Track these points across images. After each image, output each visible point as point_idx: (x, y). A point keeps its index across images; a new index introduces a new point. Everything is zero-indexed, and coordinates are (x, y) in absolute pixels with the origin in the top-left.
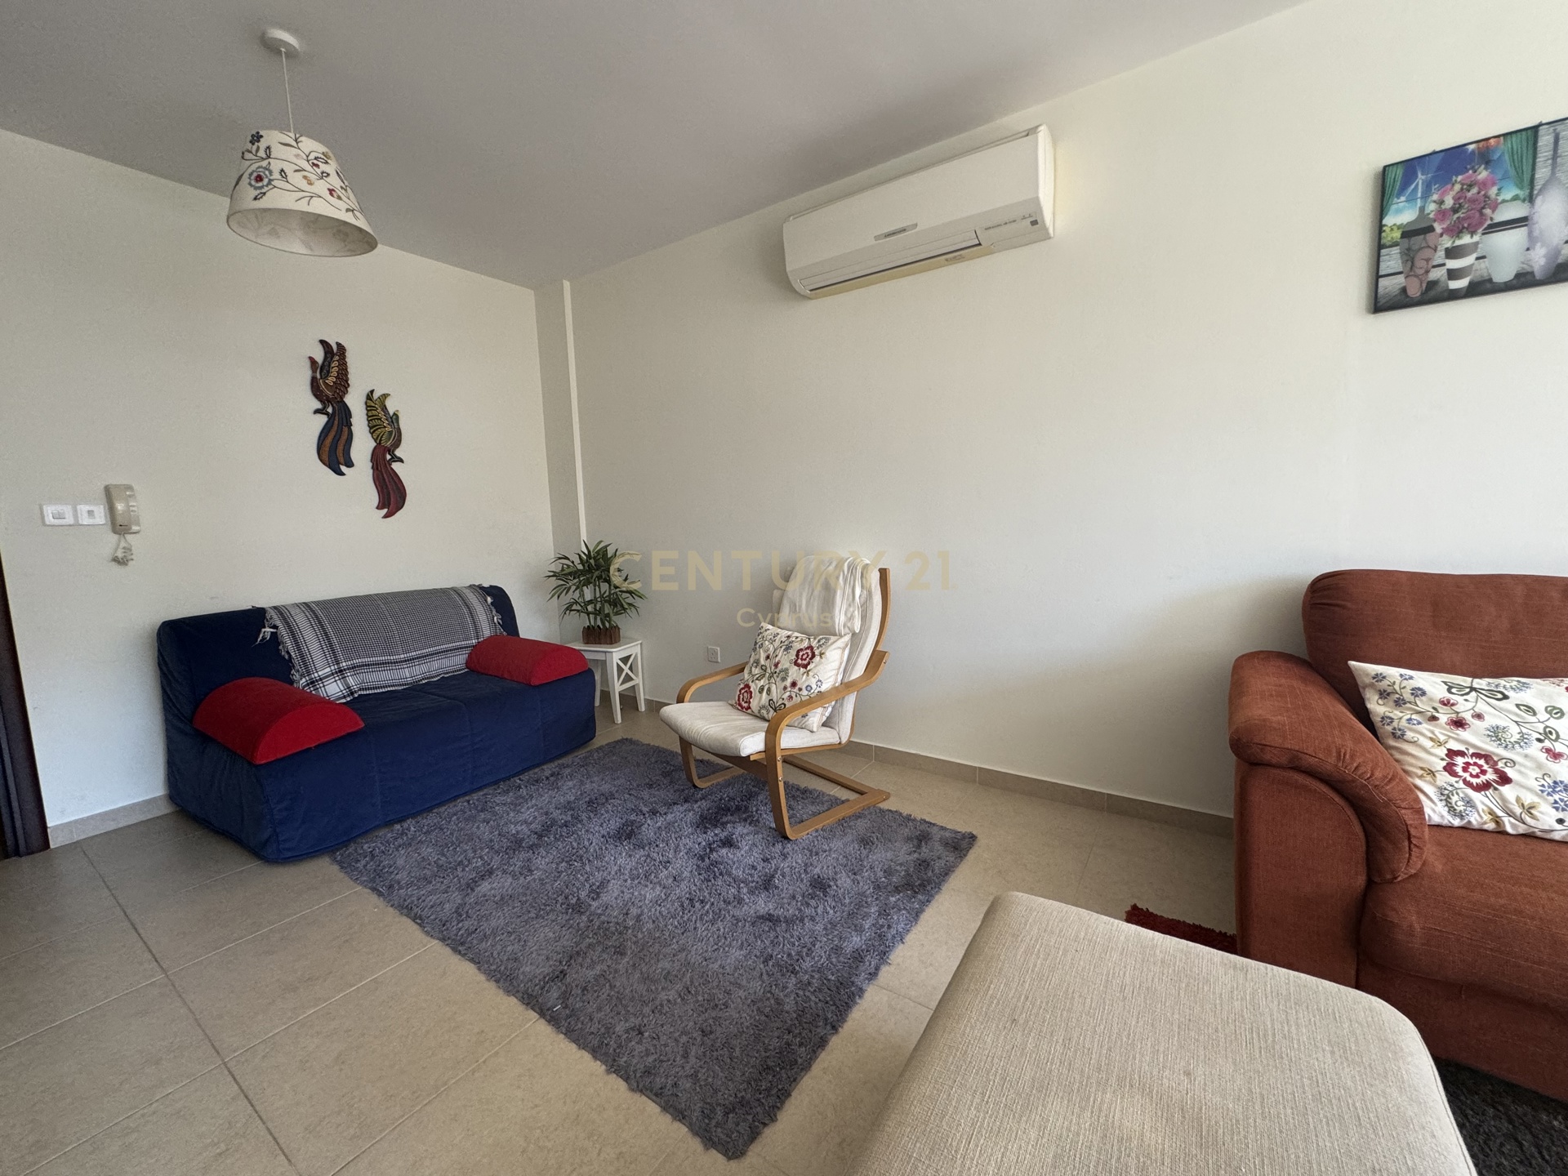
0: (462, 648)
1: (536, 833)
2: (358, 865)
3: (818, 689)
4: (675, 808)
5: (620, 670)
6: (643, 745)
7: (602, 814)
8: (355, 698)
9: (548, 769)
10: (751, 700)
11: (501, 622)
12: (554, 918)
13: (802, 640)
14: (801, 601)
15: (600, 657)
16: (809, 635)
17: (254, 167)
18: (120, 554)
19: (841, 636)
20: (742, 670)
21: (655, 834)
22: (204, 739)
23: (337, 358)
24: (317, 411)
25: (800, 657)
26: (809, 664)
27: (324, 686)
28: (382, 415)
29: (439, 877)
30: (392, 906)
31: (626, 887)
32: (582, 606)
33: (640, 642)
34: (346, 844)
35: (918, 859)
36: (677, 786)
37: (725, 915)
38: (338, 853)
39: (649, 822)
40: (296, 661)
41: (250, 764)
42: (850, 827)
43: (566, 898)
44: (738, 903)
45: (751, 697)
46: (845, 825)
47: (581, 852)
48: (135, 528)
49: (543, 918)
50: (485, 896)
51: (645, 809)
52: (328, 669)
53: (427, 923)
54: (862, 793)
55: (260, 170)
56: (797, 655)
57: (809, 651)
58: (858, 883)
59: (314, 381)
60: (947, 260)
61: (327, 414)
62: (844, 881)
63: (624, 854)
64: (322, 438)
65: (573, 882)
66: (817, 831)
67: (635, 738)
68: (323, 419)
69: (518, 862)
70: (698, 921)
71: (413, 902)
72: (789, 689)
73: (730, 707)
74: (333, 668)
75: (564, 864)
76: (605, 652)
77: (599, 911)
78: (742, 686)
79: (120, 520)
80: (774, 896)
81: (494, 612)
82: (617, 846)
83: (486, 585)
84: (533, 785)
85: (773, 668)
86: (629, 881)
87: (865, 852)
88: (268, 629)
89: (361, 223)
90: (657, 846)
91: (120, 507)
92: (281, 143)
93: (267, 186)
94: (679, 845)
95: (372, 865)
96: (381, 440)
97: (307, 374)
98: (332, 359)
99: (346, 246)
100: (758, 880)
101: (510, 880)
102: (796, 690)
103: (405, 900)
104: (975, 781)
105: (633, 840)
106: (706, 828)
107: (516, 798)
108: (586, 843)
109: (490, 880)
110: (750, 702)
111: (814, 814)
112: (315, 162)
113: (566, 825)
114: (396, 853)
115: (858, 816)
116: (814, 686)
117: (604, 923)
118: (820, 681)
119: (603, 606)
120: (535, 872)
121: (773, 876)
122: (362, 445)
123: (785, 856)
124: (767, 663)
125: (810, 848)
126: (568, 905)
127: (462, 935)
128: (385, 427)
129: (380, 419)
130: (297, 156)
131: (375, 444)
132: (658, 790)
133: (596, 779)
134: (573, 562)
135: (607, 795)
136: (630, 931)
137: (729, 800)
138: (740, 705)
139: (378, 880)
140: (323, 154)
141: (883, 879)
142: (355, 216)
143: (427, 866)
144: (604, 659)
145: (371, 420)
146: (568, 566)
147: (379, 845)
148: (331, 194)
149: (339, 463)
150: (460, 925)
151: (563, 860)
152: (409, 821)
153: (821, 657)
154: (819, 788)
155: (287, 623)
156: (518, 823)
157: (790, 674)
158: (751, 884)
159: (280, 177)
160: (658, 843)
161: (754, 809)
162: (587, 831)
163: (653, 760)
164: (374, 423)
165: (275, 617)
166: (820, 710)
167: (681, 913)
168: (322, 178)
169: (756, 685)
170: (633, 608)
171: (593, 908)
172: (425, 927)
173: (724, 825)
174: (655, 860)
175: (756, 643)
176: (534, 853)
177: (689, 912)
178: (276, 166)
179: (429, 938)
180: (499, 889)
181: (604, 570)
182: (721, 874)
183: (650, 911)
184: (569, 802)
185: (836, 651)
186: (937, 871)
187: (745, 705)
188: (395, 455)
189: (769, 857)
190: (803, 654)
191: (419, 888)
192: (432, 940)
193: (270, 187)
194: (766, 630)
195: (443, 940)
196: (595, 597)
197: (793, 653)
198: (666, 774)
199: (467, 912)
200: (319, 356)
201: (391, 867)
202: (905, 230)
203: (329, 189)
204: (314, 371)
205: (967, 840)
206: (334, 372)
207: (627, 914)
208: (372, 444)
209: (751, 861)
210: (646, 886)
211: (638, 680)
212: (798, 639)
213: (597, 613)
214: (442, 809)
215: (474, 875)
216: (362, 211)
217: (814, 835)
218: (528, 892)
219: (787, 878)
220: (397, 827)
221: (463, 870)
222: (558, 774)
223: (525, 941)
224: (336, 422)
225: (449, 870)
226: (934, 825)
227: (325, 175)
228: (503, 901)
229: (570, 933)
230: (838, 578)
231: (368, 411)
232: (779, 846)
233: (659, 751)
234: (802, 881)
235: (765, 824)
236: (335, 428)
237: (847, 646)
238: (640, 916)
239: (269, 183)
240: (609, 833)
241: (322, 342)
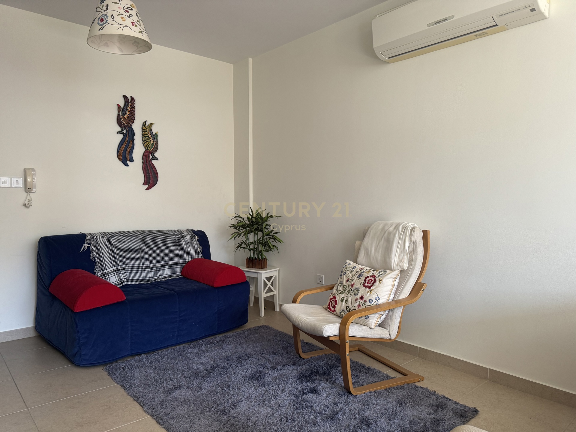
0: (180, 264)
1: (207, 370)
2: (116, 373)
3: (377, 302)
4: (286, 368)
5: (265, 285)
6: (274, 330)
7: (244, 365)
8: (123, 286)
9: (218, 337)
10: (336, 306)
11: (202, 251)
12: (210, 414)
13: (369, 272)
14: (371, 248)
15: (255, 276)
16: (374, 268)
17: (100, 15)
18: (27, 203)
19: (394, 270)
20: (332, 288)
21: (273, 379)
22: (54, 298)
23: (130, 104)
24: (119, 132)
25: (367, 281)
26: (372, 286)
27: (109, 277)
28: (149, 134)
29: (155, 385)
30: (130, 395)
31: (251, 405)
32: (247, 245)
33: (278, 269)
34: (111, 362)
35: (434, 418)
36: (289, 355)
37: (305, 429)
38: (108, 366)
39: (270, 372)
40: (97, 263)
41: (72, 311)
42: (393, 393)
43: (218, 406)
44: (314, 424)
45: (336, 304)
46: (389, 391)
47: (229, 383)
48: (34, 190)
49: (204, 414)
50: (176, 398)
51: (269, 366)
52: (112, 269)
53: (146, 406)
54: (404, 375)
55: (103, 16)
56: (365, 280)
57: (372, 278)
58: (391, 425)
59: (118, 116)
60: (475, 36)
61: (123, 134)
62: (382, 423)
63: (253, 388)
64: (120, 146)
65: (223, 398)
66: (371, 392)
67: (271, 325)
68: (121, 136)
69: (196, 383)
70: (289, 430)
71: (140, 395)
72: (359, 301)
73: (324, 309)
74: (114, 268)
75: (219, 388)
76: (258, 273)
77: (234, 415)
78: (332, 297)
79: (28, 186)
80: (336, 424)
81: (199, 245)
82: (250, 383)
83: (196, 229)
84: (210, 345)
85: (350, 287)
86: (253, 403)
87: (399, 409)
88: (86, 245)
89: (145, 37)
90: (272, 386)
91: (29, 179)
92: (113, 2)
93: (105, 23)
94: (285, 388)
95: (123, 374)
96: (148, 148)
97: (115, 113)
98: (128, 105)
99: (138, 49)
100: (329, 413)
101: (190, 392)
102: (363, 301)
103: (136, 394)
104: (486, 378)
105: (259, 381)
106: (303, 380)
107: (199, 351)
108: (233, 379)
109: (180, 390)
110: (335, 307)
111: (371, 382)
112: (127, 10)
113: (224, 368)
114: (135, 370)
115: (399, 388)
116: (374, 300)
117: (236, 422)
118: (378, 297)
119: (258, 246)
120: (204, 390)
121: (338, 413)
122: (139, 150)
123: (347, 403)
124: (347, 284)
125: (364, 401)
126: (218, 409)
127: (162, 415)
128: (151, 141)
129: (148, 137)
130: (119, 8)
131: (145, 150)
132: (279, 356)
133: (244, 346)
134: (243, 219)
135: (249, 355)
136: (250, 428)
137: (319, 367)
138: (329, 308)
139: (125, 381)
140: (131, 5)
141: (408, 426)
142: (142, 34)
143: (149, 379)
144: (257, 277)
145: (144, 137)
146: (241, 221)
147: (127, 365)
148: (133, 25)
149: (127, 160)
150: (162, 410)
151: (219, 386)
152: (143, 355)
153: (380, 282)
154: (378, 369)
155: (95, 243)
156: (198, 363)
157: (360, 291)
158: (324, 415)
159: (111, 19)
160: (273, 385)
161: (334, 374)
162: (235, 373)
163: (279, 339)
164: (145, 138)
165: (90, 238)
166: (377, 316)
167: (280, 424)
168: (129, 17)
169: (339, 297)
170: (275, 249)
171: (231, 413)
172: (144, 408)
173: (313, 381)
174: (270, 394)
175: (342, 272)
176: (204, 380)
177: (285, 424)
178: (109, 13)
179: (146, 414)
180: (184, 396)
181: (260, 225)
182: (307, 407)
183: (263, 420)
184: (227, 356)
185: (390, 279)
186: (445, 427)
187: (333, 309)
188: (154, 156)
189: (337, 402)
190: (369, 280)
191: (144, 389)
192: (147, 415)
193: (107, 24)
194: (349, 264)
195: (152, 416)
196: (254, 240)
197: (363, 279)
198: (284, 348)
199: (166, 404)
200: (122, 105)
201: (131, 376)
202: (446, 19)
203: (132, 23)
204: (119, 112)
205: (471, 412)
206: (128, 112)
207: (249, 419)
208: (143, 150)
209: (325, 403)
210: (263, 407)
211: (276, 292)
212: (367, 271)
213: (255, 250)
214: (160, 351)
215: (172, 387)
216: (146, 32)
217: (368, 394)
218: (199, 400)
219: (347, 416)
220: (137, 357)
221: (167, 383)
222: (224, 340)
223: (193, 424)
224: (127, 138)
225: (160, 382)
226: (450, 400)
227: (131, 15)
228: (185, 402)
229: (217, 424)
230: (395, 235)
231: (143, 132)
232: (345, 397)
233: (282, 334)
234: (355, 418)
235: (339, 383)
236: (126, 140)
237: (397, 277)
238: (256, 421)
239: (106, 22)
240: (246, 376)
241: (125, 97)
